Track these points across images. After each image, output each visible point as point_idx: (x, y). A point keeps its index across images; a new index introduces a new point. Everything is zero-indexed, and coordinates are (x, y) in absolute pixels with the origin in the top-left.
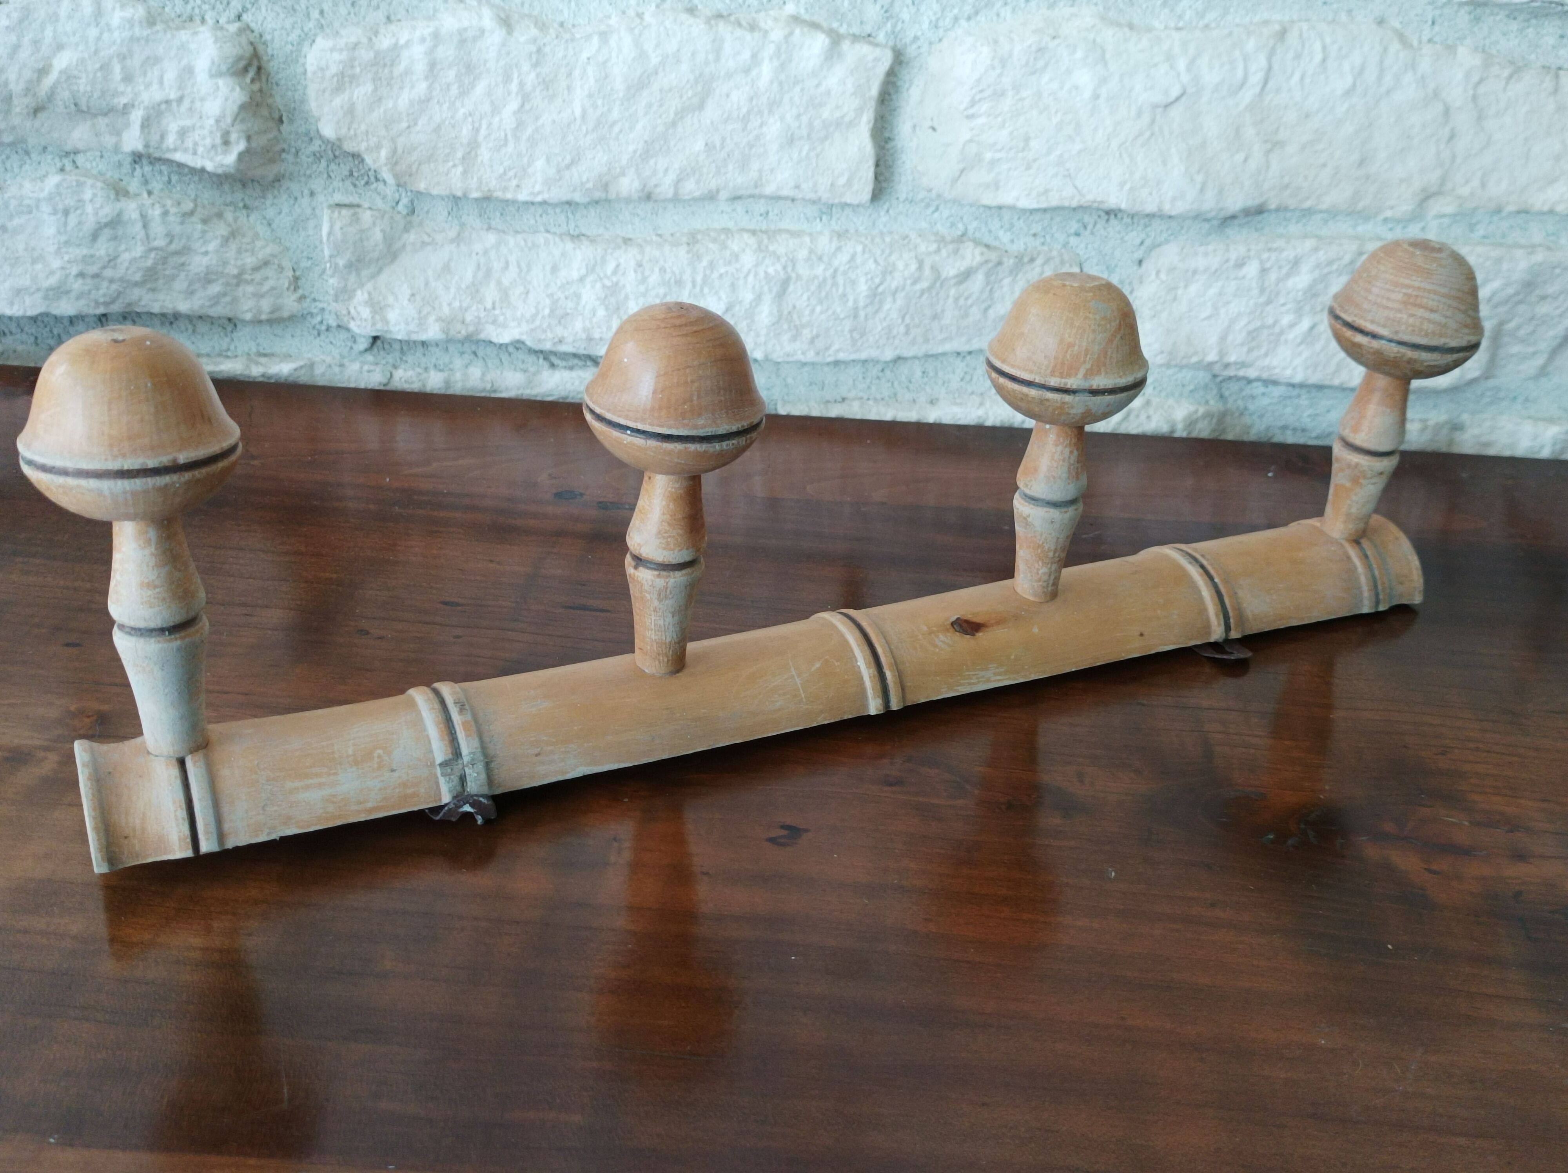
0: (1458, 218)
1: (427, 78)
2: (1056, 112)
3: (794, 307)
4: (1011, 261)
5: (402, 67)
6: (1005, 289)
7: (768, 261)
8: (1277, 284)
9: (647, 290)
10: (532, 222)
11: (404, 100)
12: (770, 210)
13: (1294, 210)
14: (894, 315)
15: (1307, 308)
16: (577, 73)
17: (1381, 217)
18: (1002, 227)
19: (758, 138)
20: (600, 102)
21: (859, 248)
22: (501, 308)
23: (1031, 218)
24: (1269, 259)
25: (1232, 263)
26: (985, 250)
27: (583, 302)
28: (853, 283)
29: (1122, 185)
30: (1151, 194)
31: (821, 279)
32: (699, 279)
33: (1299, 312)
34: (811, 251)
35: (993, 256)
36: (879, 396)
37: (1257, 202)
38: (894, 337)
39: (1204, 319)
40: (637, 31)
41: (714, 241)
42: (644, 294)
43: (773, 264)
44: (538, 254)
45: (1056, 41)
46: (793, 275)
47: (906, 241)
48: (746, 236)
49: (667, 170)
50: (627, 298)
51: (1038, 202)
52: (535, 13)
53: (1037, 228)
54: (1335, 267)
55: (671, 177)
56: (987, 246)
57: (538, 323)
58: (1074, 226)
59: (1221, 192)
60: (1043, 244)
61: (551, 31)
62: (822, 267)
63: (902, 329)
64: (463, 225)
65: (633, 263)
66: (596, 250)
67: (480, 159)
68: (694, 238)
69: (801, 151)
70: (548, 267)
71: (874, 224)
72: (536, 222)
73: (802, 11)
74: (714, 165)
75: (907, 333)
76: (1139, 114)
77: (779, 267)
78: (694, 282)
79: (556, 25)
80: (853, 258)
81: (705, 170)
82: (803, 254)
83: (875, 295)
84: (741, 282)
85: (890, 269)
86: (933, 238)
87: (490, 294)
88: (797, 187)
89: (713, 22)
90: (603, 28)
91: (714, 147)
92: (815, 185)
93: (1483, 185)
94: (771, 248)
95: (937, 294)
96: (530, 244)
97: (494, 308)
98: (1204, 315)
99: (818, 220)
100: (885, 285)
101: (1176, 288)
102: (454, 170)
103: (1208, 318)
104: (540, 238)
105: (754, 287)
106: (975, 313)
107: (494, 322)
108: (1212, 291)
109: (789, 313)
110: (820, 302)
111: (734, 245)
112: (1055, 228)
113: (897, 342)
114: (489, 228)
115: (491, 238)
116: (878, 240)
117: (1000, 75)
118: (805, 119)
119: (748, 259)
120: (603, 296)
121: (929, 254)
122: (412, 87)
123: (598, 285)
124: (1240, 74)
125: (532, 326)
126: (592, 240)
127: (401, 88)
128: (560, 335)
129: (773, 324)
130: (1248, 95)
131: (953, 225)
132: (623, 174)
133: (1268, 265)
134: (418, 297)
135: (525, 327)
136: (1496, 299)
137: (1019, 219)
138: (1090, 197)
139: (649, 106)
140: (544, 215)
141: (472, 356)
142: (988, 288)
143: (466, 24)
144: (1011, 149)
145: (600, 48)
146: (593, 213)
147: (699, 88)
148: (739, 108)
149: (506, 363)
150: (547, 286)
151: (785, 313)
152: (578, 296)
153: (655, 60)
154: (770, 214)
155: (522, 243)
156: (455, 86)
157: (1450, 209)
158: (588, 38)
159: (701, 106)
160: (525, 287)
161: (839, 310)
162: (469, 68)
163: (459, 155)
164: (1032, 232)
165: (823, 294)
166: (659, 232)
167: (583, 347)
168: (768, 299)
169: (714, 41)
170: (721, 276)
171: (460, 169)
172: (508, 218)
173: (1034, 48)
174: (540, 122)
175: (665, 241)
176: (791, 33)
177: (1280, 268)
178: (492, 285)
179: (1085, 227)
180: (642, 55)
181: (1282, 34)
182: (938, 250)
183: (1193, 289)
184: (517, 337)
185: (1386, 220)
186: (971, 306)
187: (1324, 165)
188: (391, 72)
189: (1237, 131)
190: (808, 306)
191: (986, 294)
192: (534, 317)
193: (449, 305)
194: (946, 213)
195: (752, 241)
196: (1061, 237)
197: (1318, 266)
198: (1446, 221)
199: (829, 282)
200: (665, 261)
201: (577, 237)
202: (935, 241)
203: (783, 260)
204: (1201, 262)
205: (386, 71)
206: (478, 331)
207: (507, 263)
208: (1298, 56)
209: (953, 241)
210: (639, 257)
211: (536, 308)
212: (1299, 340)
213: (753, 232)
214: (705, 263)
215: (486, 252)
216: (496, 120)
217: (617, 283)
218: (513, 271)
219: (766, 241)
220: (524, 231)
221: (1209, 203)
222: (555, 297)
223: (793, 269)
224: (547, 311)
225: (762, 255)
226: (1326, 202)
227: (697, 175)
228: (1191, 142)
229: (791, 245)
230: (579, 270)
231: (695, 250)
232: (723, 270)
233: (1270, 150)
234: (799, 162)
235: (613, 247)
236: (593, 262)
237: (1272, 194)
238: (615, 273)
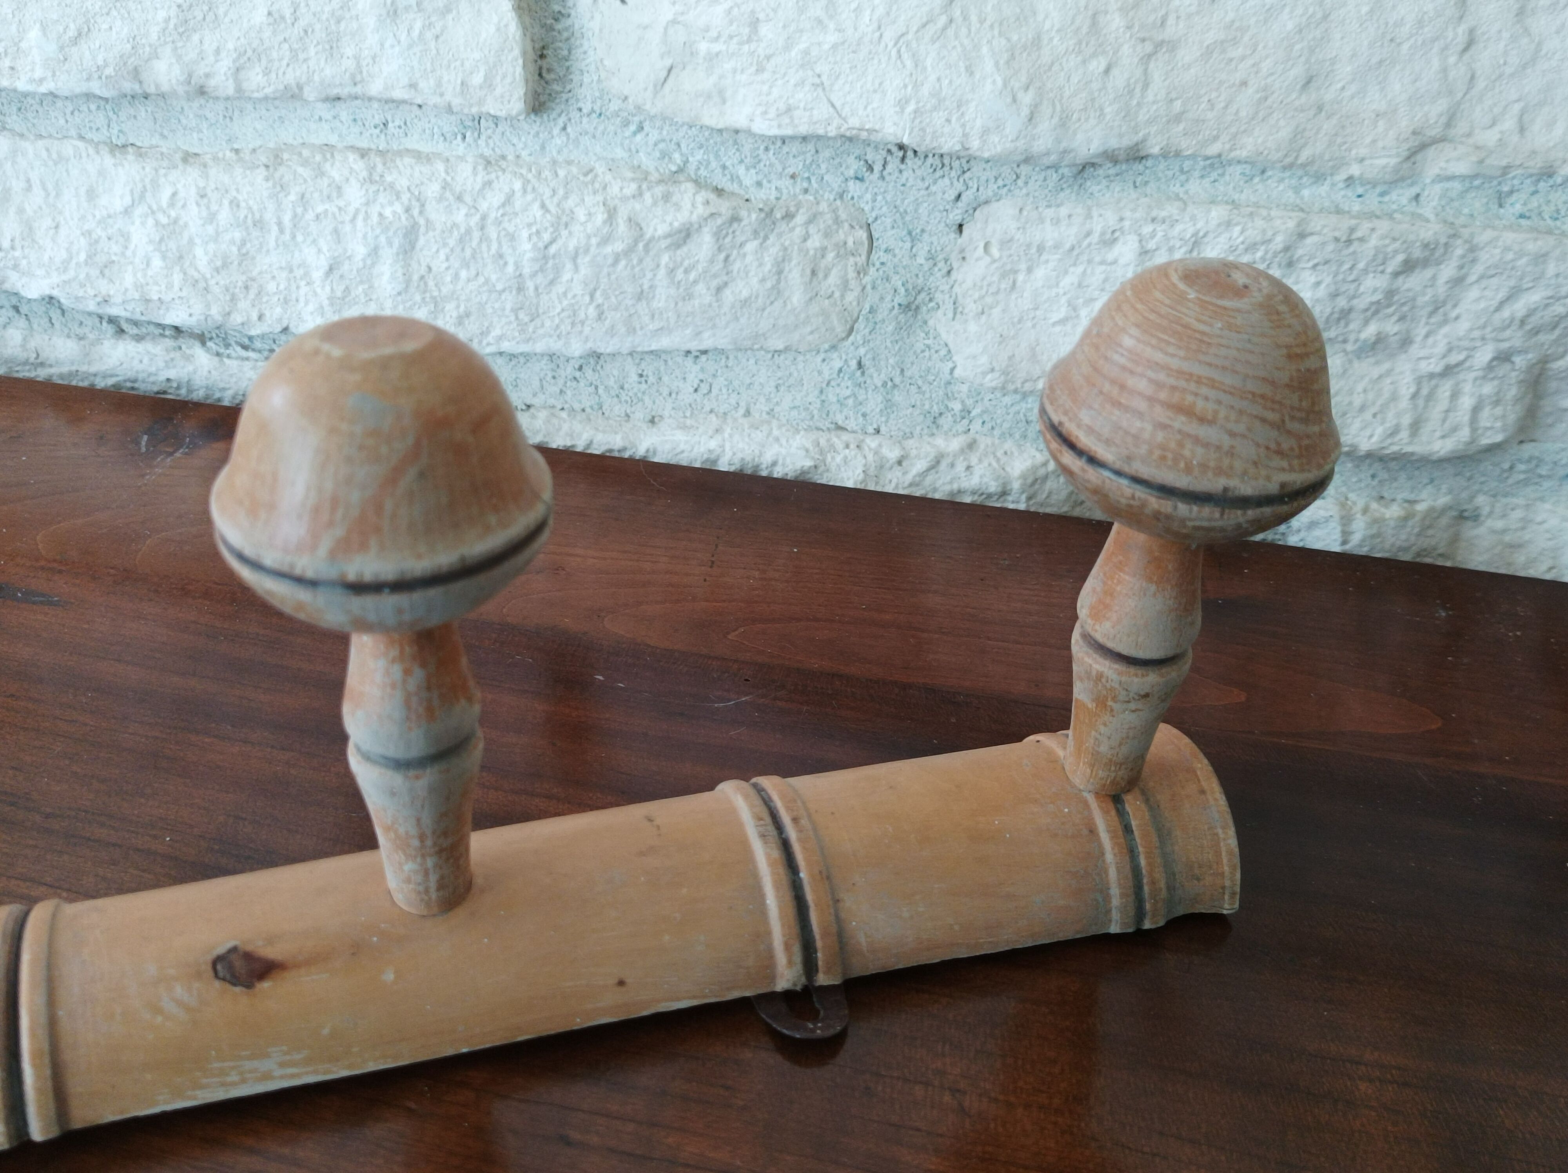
0: (1477, 183)
3: (430, 269)
4: (754, 216)
6: (749, 258)
7: (382, 198)
9: (217, 233)
10: (62, 121)
12: (389, 119)
13: (1193, 157)
14: (578, 289)
17: (1342, 176)
18: (742, 161)
21: (518, 185)
22: (23, 247)
23: (785, 149)
24: (1153, 235)
25: (1095, 238)
26: (712, 197)
27: (133, 246)
28: (512, 237)
29: (902, 104)
30: (948, 121)
31: (463, 230)
32: (287, 219)
34: (446, 186)
35: (724, 207)
36: (577, 406)
37: (1127, 141)
38: (583, 323)
39: (1054, 324)
41: (305, 163)
42: (215, 239)
43: (391, 203)
44: (67, 171)
46: (422, 221)
47: (590, 177)
48: (352, 157)
49: (218, 51)
50: (191, 242)
51: (779, 126)
53: (795, 166)
55: (225, 65)
56: (719, 192)
57: (71, 273)
58: (853, 166)
59: (1063, 123)
60: (806, 191)
62: (463, 211)
63: (592, 311)
65: (193, 191)
66: (143, 168)
68: (277, 156)
69: (410, 29)
70: (83, 191)
71: (543, 148)
72: (67, 121)
74: (286, 46)
75: (600, 316)
77: (398, 208)
78: (280, 224)
80: (509, 200)
81: (275, 55)
82: (432, 190)
83: (545, 258)
84: (348, 228)
85: (564, 219)
86: (630, 175)
88: (413, 86)
91: (283, 18)
92: (439, 84)
93: (1522, 130)
94: (389, 178)
95: (641, 261)
96: (54, 156)
97: (13, 248)
98: (1055, 317)
99: (459, 137)
100: (560, 242)
101: (1016, 272)
103: (1063, 321)
104: (68, 148)
105: (365, 237)
106: (703, 293)
107: (16, 267)
108: (1069, 281)
109: (422, 278)
110: (466, 265)
111: (335, 172)
112: (824, 166)
113: (587, 330)
116: (547, 173)
119: (354, 195)
120: (157, 239)
121: (624, 199)
123: (150, 221)
125: (65, 277)
126: (141, 153)
128: (104, 292)
129: (399, 294)
131: (664, 155)
132: (155, 55)
133: (1151, 245)
135: (55, 279)
136: (1534, 321)
137: (767, 149)
138: (854, 122)
140: (76, 113)
141: (12, 313)
142: (722, 256)
144: (731, 37)
146: (143, 114)
149: (57, 325)
150: (83, 218)
151: (416, 277)
152: (126, 237)
154: (390, 125)
155: (44, 154)
157: (1462, 168)
160: (53, 220)
161: (494, 277)
164: (791, 171)
165: (468, 253)
166: (236, 146)
167: (138, 310)
168: (388, 254)
170: (318, 217)
172: (30, 115)
179: (870, 168)
182: (639, 194)
183: (1040, 273)
184: (47, 292)
185: (1350, 181)
186: (695, 282)
187: (1244, 83)
189: (1094, 22)
190: (447, 268)
191: (719, 265)
192: (66, 263)
194: (654, 136)
195: (359, 165)
196: (834, 181)
198: (1457, 185)
199: (476, 235)
200: (237, 190)
201: (120, 148)
202: (633, 180)
203: (405, 197)
204: (1049, 234)
207: (28, 181)
209: (660, 182)
211: (68, 250)
213: (363, 153)
214: (292, 197)
217: (176, 221)
219: (380, 167)
220: (50, 136)
221: (1046, 140)
222: (94, 236)
223: (421, 213)
224: (83, 257)
225: (374, 188)
226: (1247, 147)
227: (264, 62)
228: (1015, 38)
229: (417, 174)
230: (122, 197)
231: (277, 175)
232: (320, 209)
233: (1150, 56)
234: (410, 47)
235: (165, 163)
236: (140, 186)
237: (1154, 129)
238: (172, 205)
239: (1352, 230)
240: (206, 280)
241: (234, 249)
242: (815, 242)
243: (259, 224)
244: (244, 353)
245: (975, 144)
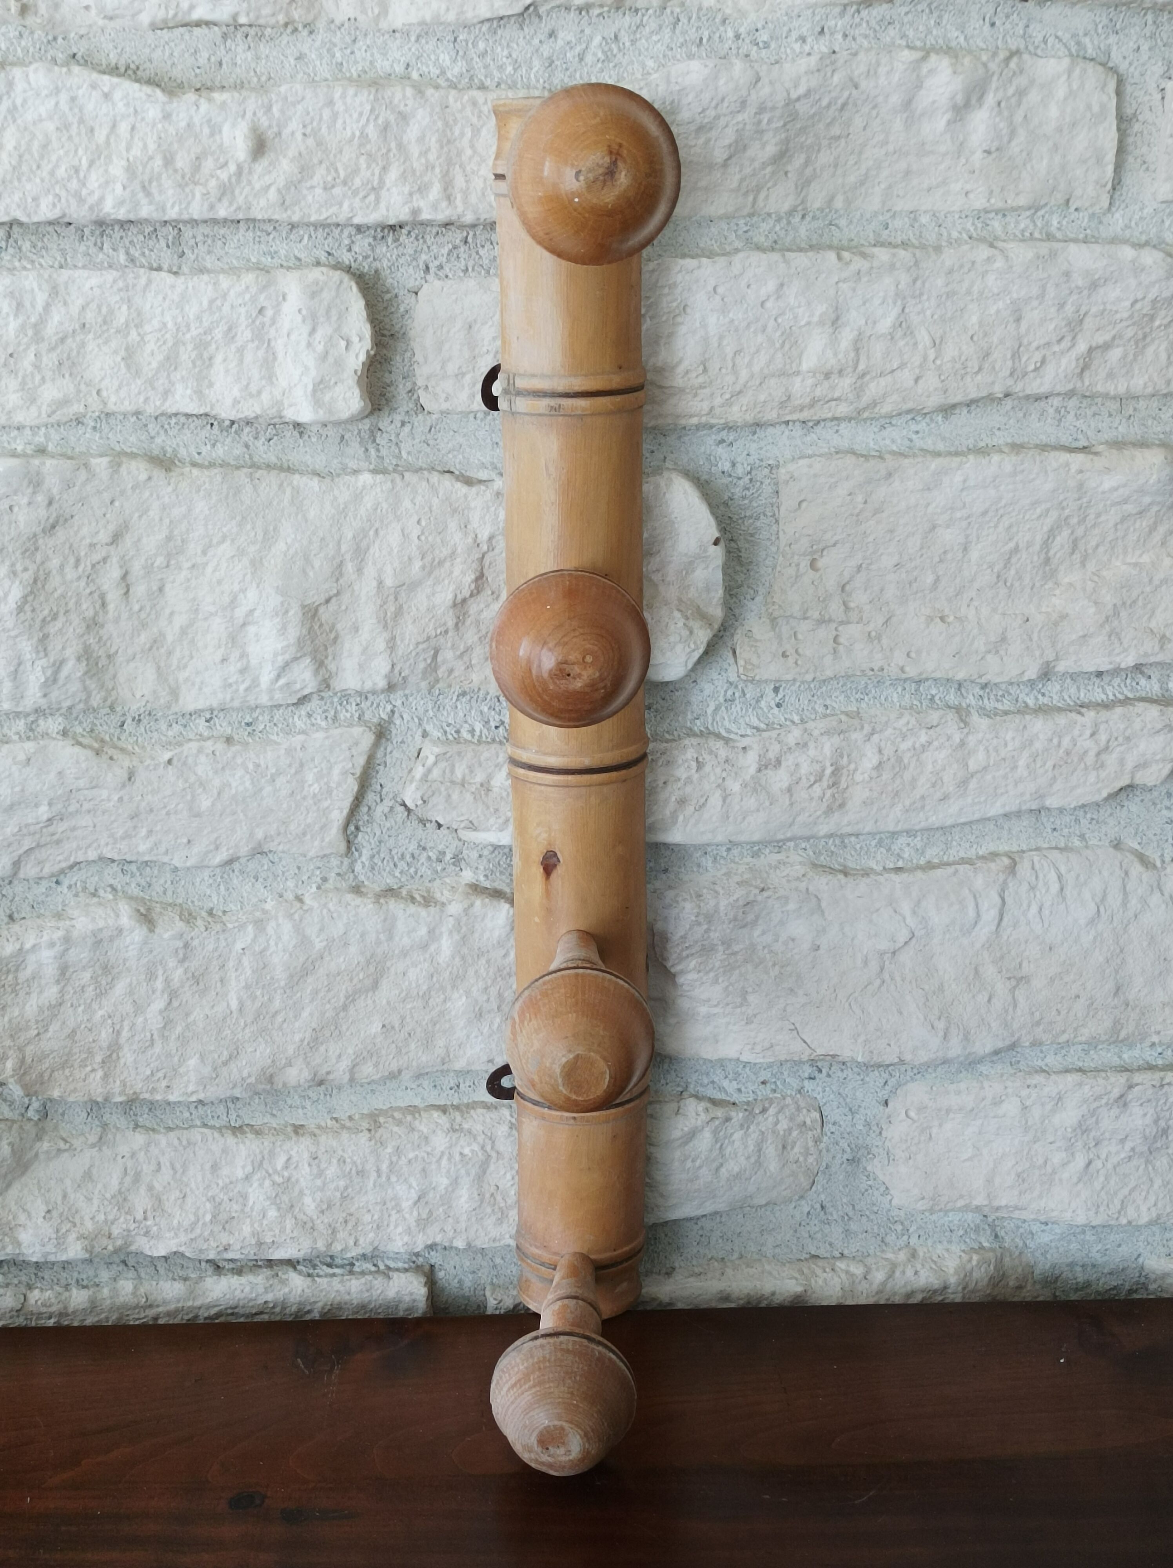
1: (58, 982)
2: (774, 965)
3: (497, 1188)
4: (742, 1113)
5: (29, 972)
6: (738, 1143)
7: (462, 1142)
8: (1042, 1122)
9: (324, 1184)
10: (187, 1114)
11: (32, 1006)
15: (1080, 1144)
16: (231, 964)
17: (1147, 1043)
18: (727, 1075)
19: (442, 1014)
20: (258, 993)
22: (154, 1217)
24: (1029, 1096)
25: (988, 1101)
26: (710, 1105)
27: (251, 1203)
29: (855, 1037)
30: (889, 1045)
32: (384, 1167)
33: (1070, 1149)
35: (719, 1112)
37: (1008, 1041)
39: (966, 1161)
40: (296, 917)
41: (399, 1123)
42: (322, 1189)
43: (469, 1145)
44: (194, 1152)
45: (765, 894)
46: (494, 1154)
48: (436, 1114)
49: (340, 1056)
50: (301, 1193)
51: (765, 1057)
52: (180, 901)
53: (766, 1075)
54: (1104, 1101)
55: (344, 1064)
56: (712, 1101)
57: (198, 1231)
58: (808, 1071)
59: (966, 1037)
60: (774, 1091)
61: (199, 922)
64: (105, 1126)
65: (306, 1155)
66: (263, 1142)
67: (122, 1061)
68: (375, 1121)
69: (492, 1023)
70: (208, 1166)
72: (191, 1113)
73: (482, 878)
74: (393, 1046)
76: (866, 962)
77: (476, 1147)
78: (378, 1171)
79: (204, 914)
81: (384, 1052)
84: (433, 1167)
87: (141, 1202)
88: (490, 1061)
89: (382, 901)
90: (258, 914)
91: (393, 1027)
94: (465, 1126)
97: (145, 1219)
98: (965, 1155)
101: (931, 1128)
102: (92, 1075)
103: (971, 1159)
104: (196, 1135)
105: (448, 1171)
107: (147, 1233)
108: (971, 1130)
109: (492, 1195)
111: (423, 1127)
112: (786, 1071)
114: (137, 1126)
115: (139, 1139)
117: (708, 931)
118: (493, 991)
119: (440, 1142)
120: (273, 1195)
122: (41, 992)
123: (267, 1183)
124: (971, 912)
125: (191, 1236)
126: (258, 1132)
127: (28, 994)
128: (225, 1242)
130: (984, 931)
131: (671, 1081)
132: (289, 1064)
133: (1029, 1102)
134: (55, 1214)
135: (183, 1238)
137: (744, 1067)
138: (822, 1052)
139: (316, 992)
141: (121, 1267)
142: (718, 1146)
143: (101, 924)
145: (256, 936)
147: (372, 969)
148: (418, 986)
149: (162, 1271)
150: (208, 1187)
151: (487, 1195)
152: (244, 1197)
153: (319, 945)
155: (176, 1142)
156: (91, 988)
158: (242, 927)
159: (375, 985)
160: (181, 1192)
162: (106, 969)
163: (98, 1059)
164: (762, 1079)
166: (335, 1116)
167: (253, 1252)
168: (466, 1182)
169: (385, 920)
170: (409, 1162)
171: (100, 1073)
172: (158, 1113)
173: (741, 903)
174: (191, 1019)
175: (343, 1127)
176: (472, 905)
177: (1043, 1105)
178: (143, 1190)
179: (820, 1072)
180: (304, 941)
181: (1012, 869)
183: (949, 1127)
184: (176, 1249)
185: (1153, 1045)
187: (1078, 997)
188: (16, 978)
189: (976, 970)
190: (513, 1185)
191: (716, 1152)
192: (193, 1225)
193: (92, 1218)
195: (443, 1120)
196: (794, 1083)
197: (1085, 1101)
200: (343, 1151)
201: (239, 1130)
204: (954, 1101)
205: (10, 977)
206: (127, 1245)
207: (159, 1164)
208: (1032, 888)
209: (672, 1100)
210: (313, 1149)
211: (195, 1214)
212: (1075, 1180)
213: (444, 1109)
214: (389, 1150)
215: (133, 1155)
216: (140, 1020)
217: (289, 1179)
218: (166, 1170)
219: (458, 1118)
220: (178, 1128)
221: (955, 1049)
222: (218, 1200)
224: (208, 1217)
225: (457, 1135)
226: (1085, 1034)
227: (375, 1058)
228: (927, 987)
229: (488, 1120)
230: (243, 1167)
231: (378, 1135)
232: (411, 1155)
233: (1015, 988)
234: (490, 1036)
235: (282, 1137)
236: (259, 1157)
237: (1024, 1032)
238: (286, 1167)
239: (1162, 1079)
240: (312, 1221)
241: (338, 1194)
242: (783, 1125)
243: (361, 1173)
244: (330, 1271)
245: (908, 1057)
